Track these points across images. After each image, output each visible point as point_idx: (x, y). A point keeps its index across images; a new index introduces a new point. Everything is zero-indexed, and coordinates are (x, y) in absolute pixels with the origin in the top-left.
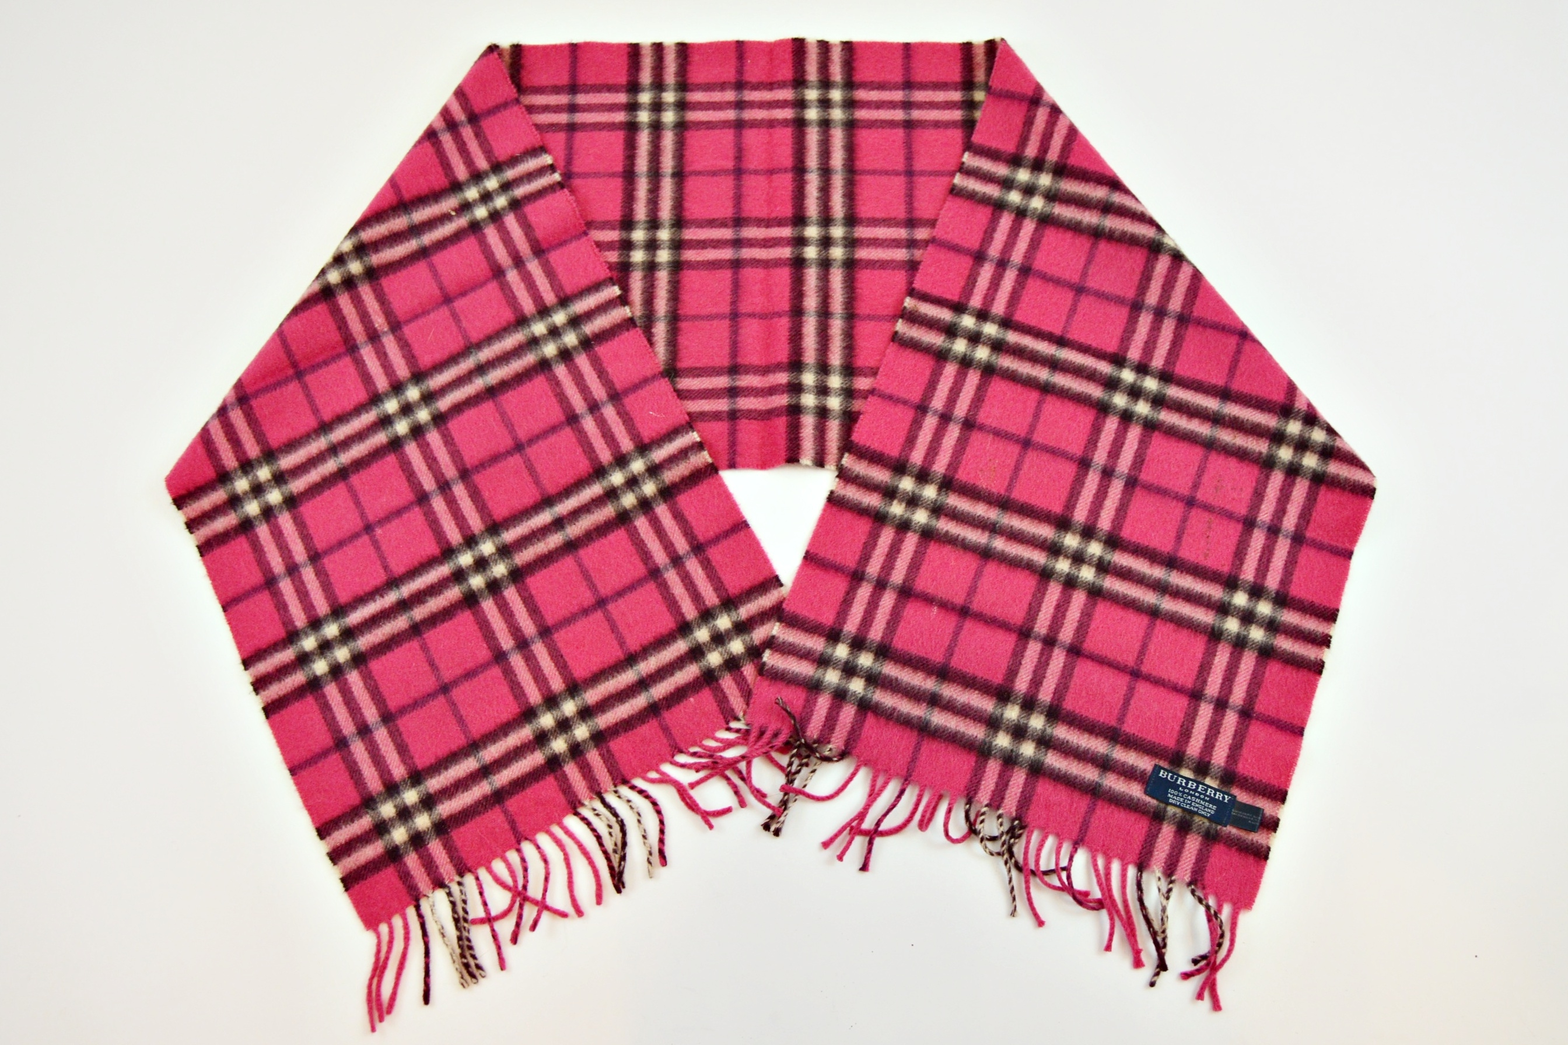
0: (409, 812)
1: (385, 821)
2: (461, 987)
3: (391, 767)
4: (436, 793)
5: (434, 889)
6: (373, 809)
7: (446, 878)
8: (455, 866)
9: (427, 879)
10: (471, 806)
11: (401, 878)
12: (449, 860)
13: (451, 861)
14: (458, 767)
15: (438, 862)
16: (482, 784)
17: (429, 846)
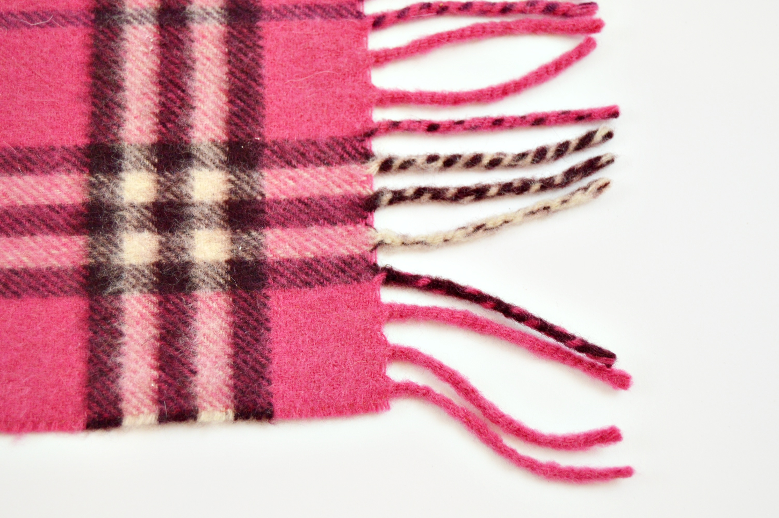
0: (170, 203)
1: (158, 264)
2: (607, 192)
3: (44, 201)
4: (160, 132)
5: (369, 225)
6: (119, 277)
7: (360, 189)
8: (342, 160)
9: (339, 229)
10: (231, 73)
11: (307, 284)
12: (322, 169)
13: (328, 164)
14: (128, 65)
15: (316, 192)
16: (196, 35)
17: (268, 196)
